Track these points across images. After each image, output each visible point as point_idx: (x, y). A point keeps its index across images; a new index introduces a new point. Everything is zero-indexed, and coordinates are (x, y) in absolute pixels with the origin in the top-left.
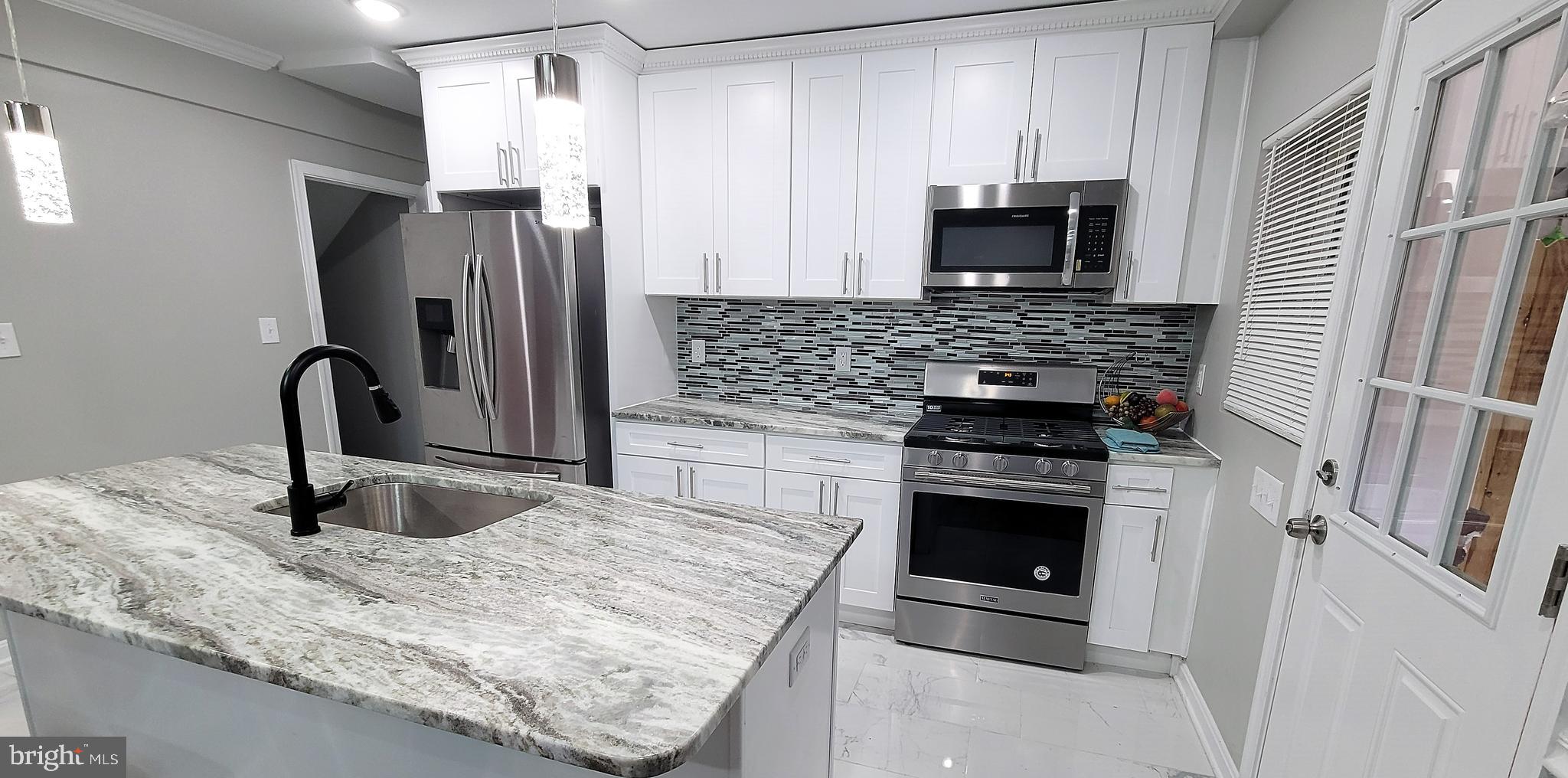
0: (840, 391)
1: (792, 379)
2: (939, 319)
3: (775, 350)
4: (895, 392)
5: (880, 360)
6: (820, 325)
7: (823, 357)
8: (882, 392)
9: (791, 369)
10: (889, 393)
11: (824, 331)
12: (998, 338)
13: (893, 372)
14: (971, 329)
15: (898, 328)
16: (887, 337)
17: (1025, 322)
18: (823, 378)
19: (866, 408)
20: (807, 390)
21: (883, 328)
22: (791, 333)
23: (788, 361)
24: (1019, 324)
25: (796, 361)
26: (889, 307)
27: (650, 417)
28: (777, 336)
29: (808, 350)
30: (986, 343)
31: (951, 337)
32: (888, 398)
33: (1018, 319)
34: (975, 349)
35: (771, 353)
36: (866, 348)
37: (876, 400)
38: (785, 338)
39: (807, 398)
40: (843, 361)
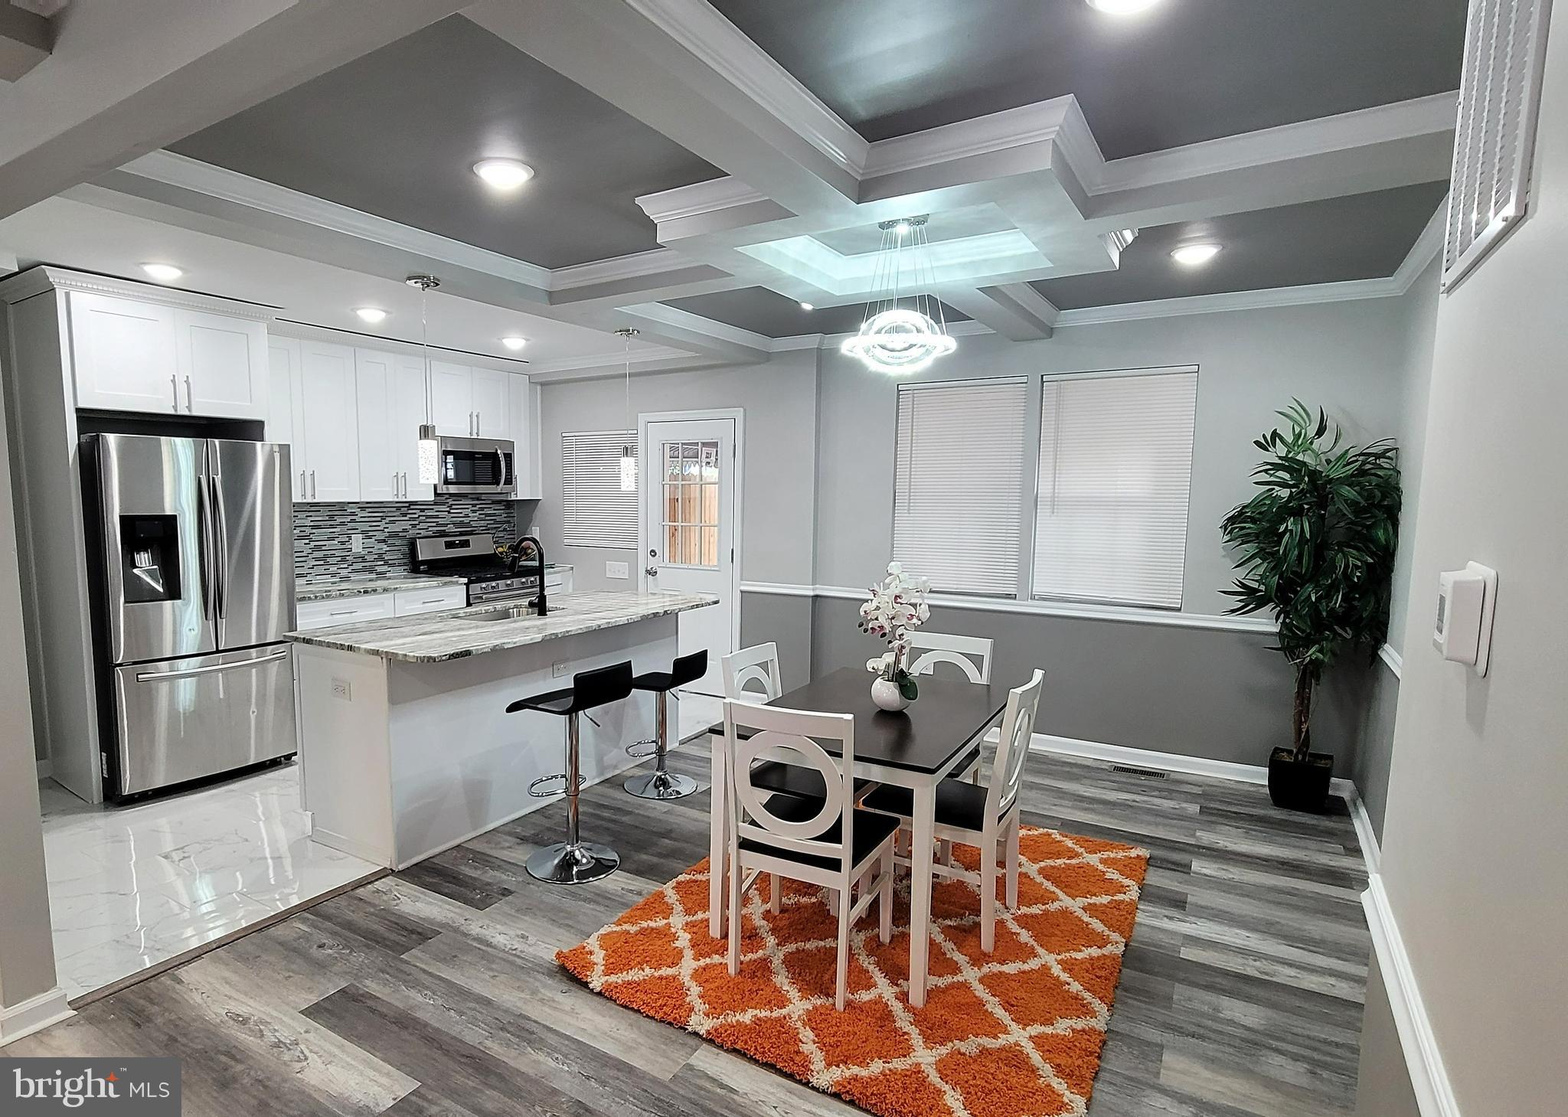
0: (355, 567)
1: (322, 563)
2: (410, 511)
3: (307, 541)
4: (390, 562)
5: (380, 541)
6: (339, 520)
7: (343, 543)
8: (382, 563)
9: (320, 554)
10: (386, 563)
11: (343, 524)
12: (441, 521)
13: (388, 549)
14: (428, 517)
15: (388, 519)
16: (383, 524)
17: (452, 511)
18: (344, 559)
19: (374, 576)
20: (333, 569)
21: (379, 519)
22: (319, 527)
23: (318, 548)
24: (449, 512)
25: (324, 548)
26: (382, 505)
27: (316, 597)
28: (308, 530)
29: (333, 539)
30: (434, 524)
31: (417, 522)
32: (386, 567)
33: (448, 509)
34: (430, 529)
35: (305, 544)
36: (371, 534)
37: (379, 569)
38: (314, 531)
39: (333, 575)
40: (357, 544)
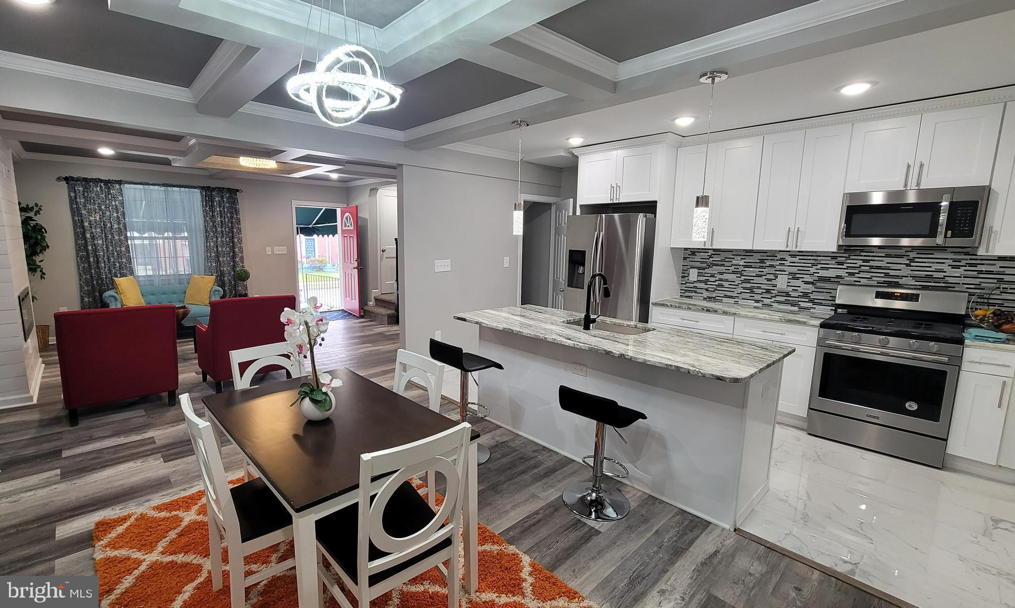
0: (778, 298)
1: (749, 291)
2: (849, 261)
3: (739, 275)
4: (816, 301)
5: (806, 283)
6: (768, 263)
7: (768, 280)
8: (807, 300)
9: (748, 285)
10: (812, 301)
11: (772, 266)
12: (892, 273)
13: (816, 290)
14: (871, 267)
15: (820, 266)
16: (812, 270)
17: (912, 264)
18: (768, 291)
19: (796, 309)
20: (758, 297)
21: (810, 265)
22: (750, 267)
23: (747, 281)
24: (907, 265)
25: (752, 281)
26: (814, 254)
27: (671, 306)
28: (741, 268)
29: (761, 276)
30: (883, 275)
31: (857, 271)
32: (810, 304)
33: (908, 262)
34: (874, 279)
35: (737, 277)
36: (798, 276)
37: (802, 304)
38: (746, 269)
39: (757, 301)
40: (782, 282)
